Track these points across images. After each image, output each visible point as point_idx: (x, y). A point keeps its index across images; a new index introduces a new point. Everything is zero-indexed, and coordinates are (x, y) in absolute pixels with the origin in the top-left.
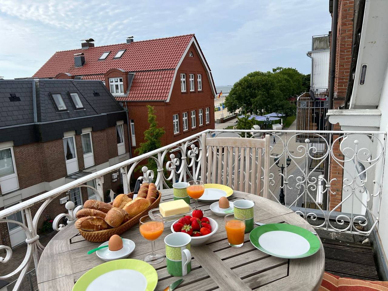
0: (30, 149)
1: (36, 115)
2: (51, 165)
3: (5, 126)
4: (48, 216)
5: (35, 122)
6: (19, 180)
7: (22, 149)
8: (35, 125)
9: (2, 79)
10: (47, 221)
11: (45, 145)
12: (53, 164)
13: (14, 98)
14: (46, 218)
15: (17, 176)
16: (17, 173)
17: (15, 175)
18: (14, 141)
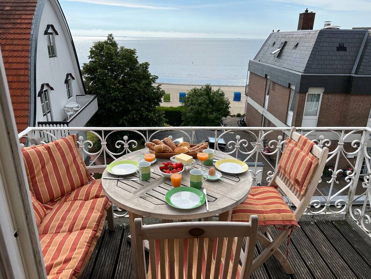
0: (337, 99)
1: (355, 67)
2: (351, 118)
3: (323, 73)
4: (331, 163)
5: (352, 73)
6: (318, 123)
7: (330, 96)
8: (350, 76)
9: (338, 29)
10: (328, 166)
11: (353, 98)
12: (354, 118)
13: (341, 48)
14: (329, 164)
15: (318, 119)
16: (318, 117)
17: (316, 117)
18: (325, 88)
